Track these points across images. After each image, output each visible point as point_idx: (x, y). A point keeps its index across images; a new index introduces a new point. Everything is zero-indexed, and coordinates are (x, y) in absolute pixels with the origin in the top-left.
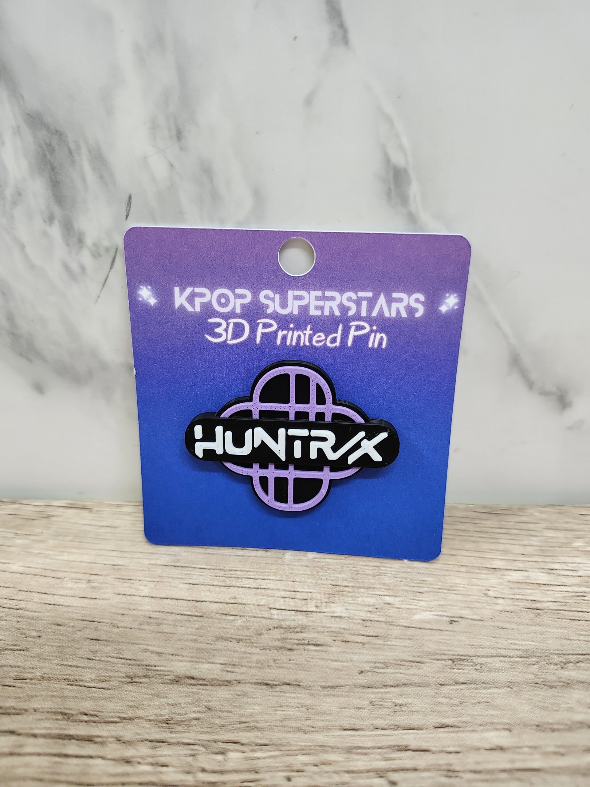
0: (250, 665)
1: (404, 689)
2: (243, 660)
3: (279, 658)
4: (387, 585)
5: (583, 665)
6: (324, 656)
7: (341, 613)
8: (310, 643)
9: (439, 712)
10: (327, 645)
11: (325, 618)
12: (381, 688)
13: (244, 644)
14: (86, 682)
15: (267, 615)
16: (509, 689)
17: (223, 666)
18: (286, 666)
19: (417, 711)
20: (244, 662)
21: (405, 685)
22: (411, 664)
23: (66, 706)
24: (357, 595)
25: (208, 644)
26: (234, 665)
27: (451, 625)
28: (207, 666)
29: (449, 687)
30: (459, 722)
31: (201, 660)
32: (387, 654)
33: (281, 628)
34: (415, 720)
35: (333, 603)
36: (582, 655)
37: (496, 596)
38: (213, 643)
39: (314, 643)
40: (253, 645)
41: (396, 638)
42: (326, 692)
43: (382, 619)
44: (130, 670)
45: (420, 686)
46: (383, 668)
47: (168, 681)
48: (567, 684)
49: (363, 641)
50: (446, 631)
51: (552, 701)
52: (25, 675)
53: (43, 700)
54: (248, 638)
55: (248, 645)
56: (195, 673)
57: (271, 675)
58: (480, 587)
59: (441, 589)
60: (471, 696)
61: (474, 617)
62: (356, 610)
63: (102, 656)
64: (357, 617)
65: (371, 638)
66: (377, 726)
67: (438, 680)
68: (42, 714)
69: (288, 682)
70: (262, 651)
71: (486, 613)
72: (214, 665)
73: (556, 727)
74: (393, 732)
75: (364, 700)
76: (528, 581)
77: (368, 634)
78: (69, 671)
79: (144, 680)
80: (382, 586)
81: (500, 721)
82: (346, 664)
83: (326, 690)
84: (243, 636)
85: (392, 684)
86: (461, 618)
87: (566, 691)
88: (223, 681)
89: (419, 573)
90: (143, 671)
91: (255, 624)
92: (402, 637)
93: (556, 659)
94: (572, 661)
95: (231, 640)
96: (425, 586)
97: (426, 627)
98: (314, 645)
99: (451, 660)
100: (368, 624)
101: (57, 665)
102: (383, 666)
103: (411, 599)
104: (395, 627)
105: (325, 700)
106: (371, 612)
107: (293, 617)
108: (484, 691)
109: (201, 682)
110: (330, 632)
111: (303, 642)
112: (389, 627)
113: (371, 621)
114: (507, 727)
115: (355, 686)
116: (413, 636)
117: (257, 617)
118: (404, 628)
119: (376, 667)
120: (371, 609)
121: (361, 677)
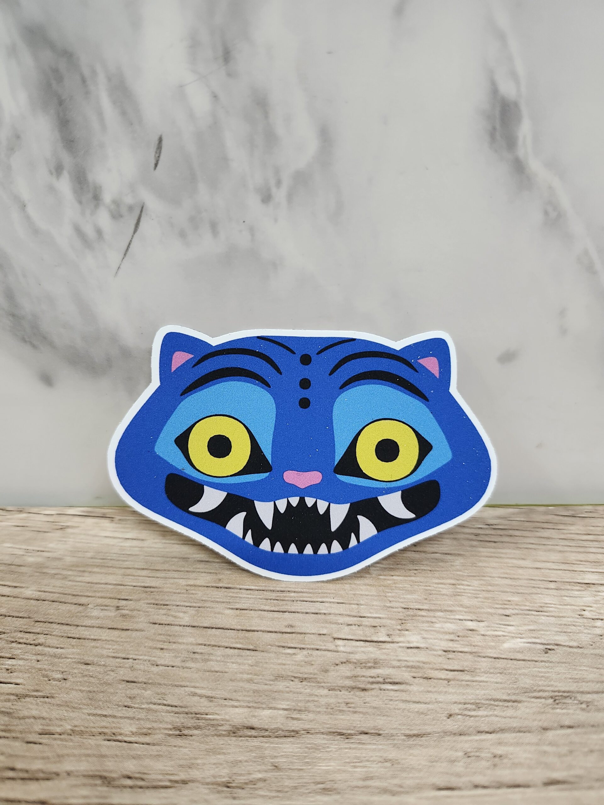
0: (318, 710)
2: (309, 704)
3: (352, 701)
4: (467, 607)
6: (404, 696)
7: (417, 642)
8: (387, 681)
11: (400, 649)
13: (309, 684)
17: (286, 712)
18: (361, 710)
20: (311, 706)
21: (502, 730)
22: (507, 704)
24: (434, 620)
25: (266, 684)
26: (300, 710)
27: (547, 655)
28: (268, 712)
31: (261, 706)
32: (478, 692)
35: (407, 630)
38: (272, 682)
40: (319, 685)
41: (485, 672)
43: (466, 649)
44: (178, 720)
45: (519, 731)
46: (474, 710)
47: (224, 733)
49: (448, 677)
50: (542, 661)
52: (52, 729)
54: (312, 676)
55: (314, 684)
58: (573, 607)
59: (529, 610)
61: (571, 644)
62: (435, 639)
63: (142, 703)
64: (437, 648)
65: (456, 673)
67: (540, 724)
70: (331, 692)
75: (456, 751)
78: (104, 722)
80: (461, 609)
82: (430, 706)
84: (306, 674)
85: (487, 730)
86: (557, 645)
89: (502, 592)
90: (192, 721)
91: (319, 658)
92: (492, 671)
95: (293, 679)
96: (511, 607)
97: (518, 658)
98: (391, 683)
99: (552, 697)
100: (451, 655)
101: (89, 714)
102: (474, 707)
103: (497, 624)
104: (483, 659)
106: (452, 640)
107: (363, 649)
112: (476, 659)
113: (454, 652)
115: (445, 733)
116: (505, 669)
117: (321, 650)
118: (493, 660)
119: (466, 709)
120: (452, 637)
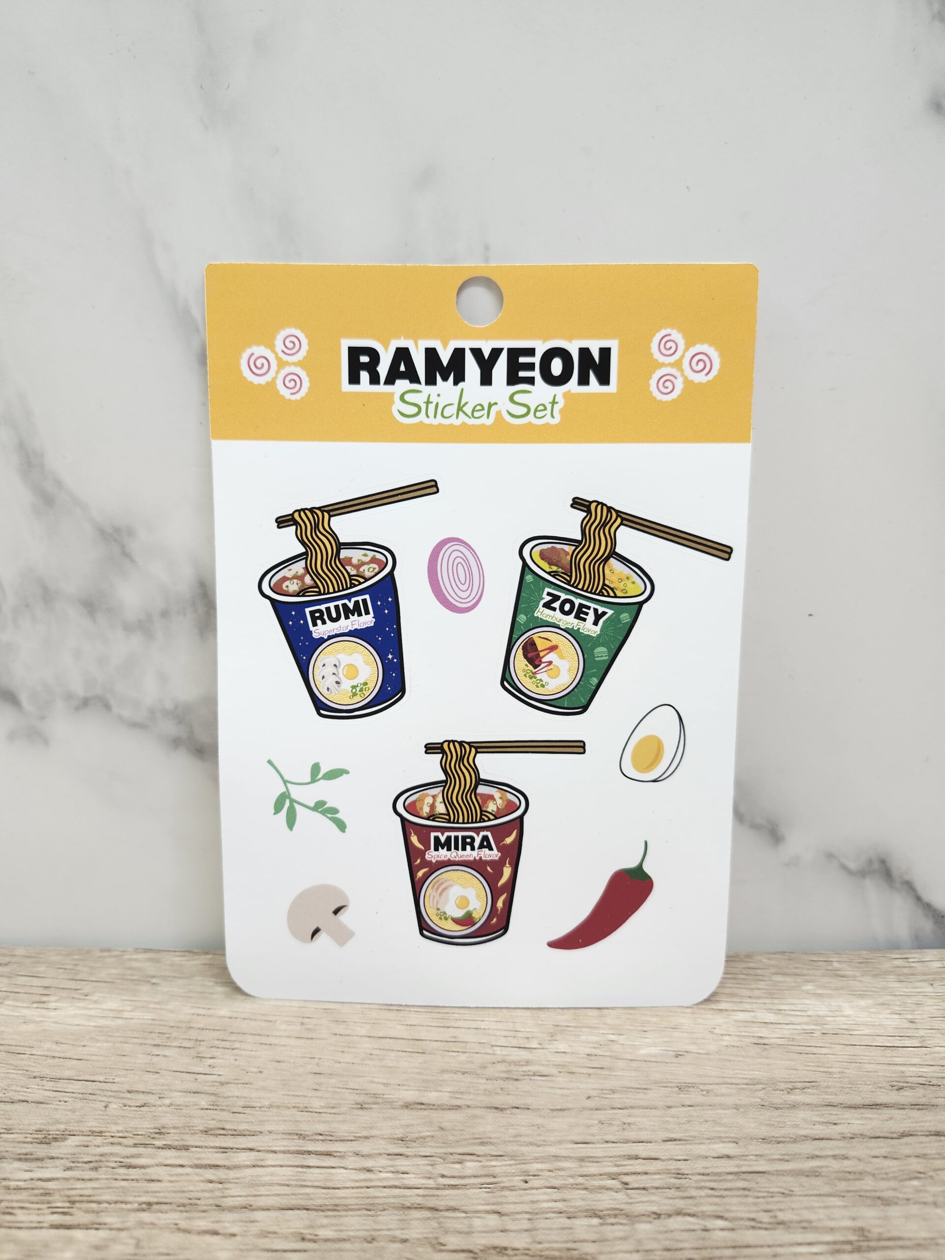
1: (633, 1111)
5: (809, 1090)
9: (667, 1129)
10: (553, 1076)
12: (609, 1110)
14: (316, 1108)
15: (490, 1051)
16: (735, 1111)
19: (646, 1129)
23: (300, 1129)
29: (677, 1109)
30: (687, 1136)
33: (506, 1062)
34: (644, 1136)
36: (809, 1082)
37: (722, 1033)
39: (540, 1074)
42: (555, 1113)
48: (794, 1106)
51: (778, 1119)
53: (276, 1124)
56: (424, 1100)
57: (498, 1100)
60: (698, 1116)
66: (607, 1140)
68: (278, 1135)
69: (517, 1106)
71: (713, 1047)
72: (440, 1093)
73: (781, 1139)
74: (623, 1145)
76: (756, 1020)
77: (593, 1066)
79: (374, 1106)
81: (727, 1135)
83: (555, 1112)
87: (791, 1111)
88: (452, 1106)
93: (783, 1086)
94: (799, 1087)
105: (554, 1120)
108: (710, 1112)
109: (431, 1107)
110: (556, 1065)
111: (528, 1073)
114: (733, 1140)
121: (588, 1101)
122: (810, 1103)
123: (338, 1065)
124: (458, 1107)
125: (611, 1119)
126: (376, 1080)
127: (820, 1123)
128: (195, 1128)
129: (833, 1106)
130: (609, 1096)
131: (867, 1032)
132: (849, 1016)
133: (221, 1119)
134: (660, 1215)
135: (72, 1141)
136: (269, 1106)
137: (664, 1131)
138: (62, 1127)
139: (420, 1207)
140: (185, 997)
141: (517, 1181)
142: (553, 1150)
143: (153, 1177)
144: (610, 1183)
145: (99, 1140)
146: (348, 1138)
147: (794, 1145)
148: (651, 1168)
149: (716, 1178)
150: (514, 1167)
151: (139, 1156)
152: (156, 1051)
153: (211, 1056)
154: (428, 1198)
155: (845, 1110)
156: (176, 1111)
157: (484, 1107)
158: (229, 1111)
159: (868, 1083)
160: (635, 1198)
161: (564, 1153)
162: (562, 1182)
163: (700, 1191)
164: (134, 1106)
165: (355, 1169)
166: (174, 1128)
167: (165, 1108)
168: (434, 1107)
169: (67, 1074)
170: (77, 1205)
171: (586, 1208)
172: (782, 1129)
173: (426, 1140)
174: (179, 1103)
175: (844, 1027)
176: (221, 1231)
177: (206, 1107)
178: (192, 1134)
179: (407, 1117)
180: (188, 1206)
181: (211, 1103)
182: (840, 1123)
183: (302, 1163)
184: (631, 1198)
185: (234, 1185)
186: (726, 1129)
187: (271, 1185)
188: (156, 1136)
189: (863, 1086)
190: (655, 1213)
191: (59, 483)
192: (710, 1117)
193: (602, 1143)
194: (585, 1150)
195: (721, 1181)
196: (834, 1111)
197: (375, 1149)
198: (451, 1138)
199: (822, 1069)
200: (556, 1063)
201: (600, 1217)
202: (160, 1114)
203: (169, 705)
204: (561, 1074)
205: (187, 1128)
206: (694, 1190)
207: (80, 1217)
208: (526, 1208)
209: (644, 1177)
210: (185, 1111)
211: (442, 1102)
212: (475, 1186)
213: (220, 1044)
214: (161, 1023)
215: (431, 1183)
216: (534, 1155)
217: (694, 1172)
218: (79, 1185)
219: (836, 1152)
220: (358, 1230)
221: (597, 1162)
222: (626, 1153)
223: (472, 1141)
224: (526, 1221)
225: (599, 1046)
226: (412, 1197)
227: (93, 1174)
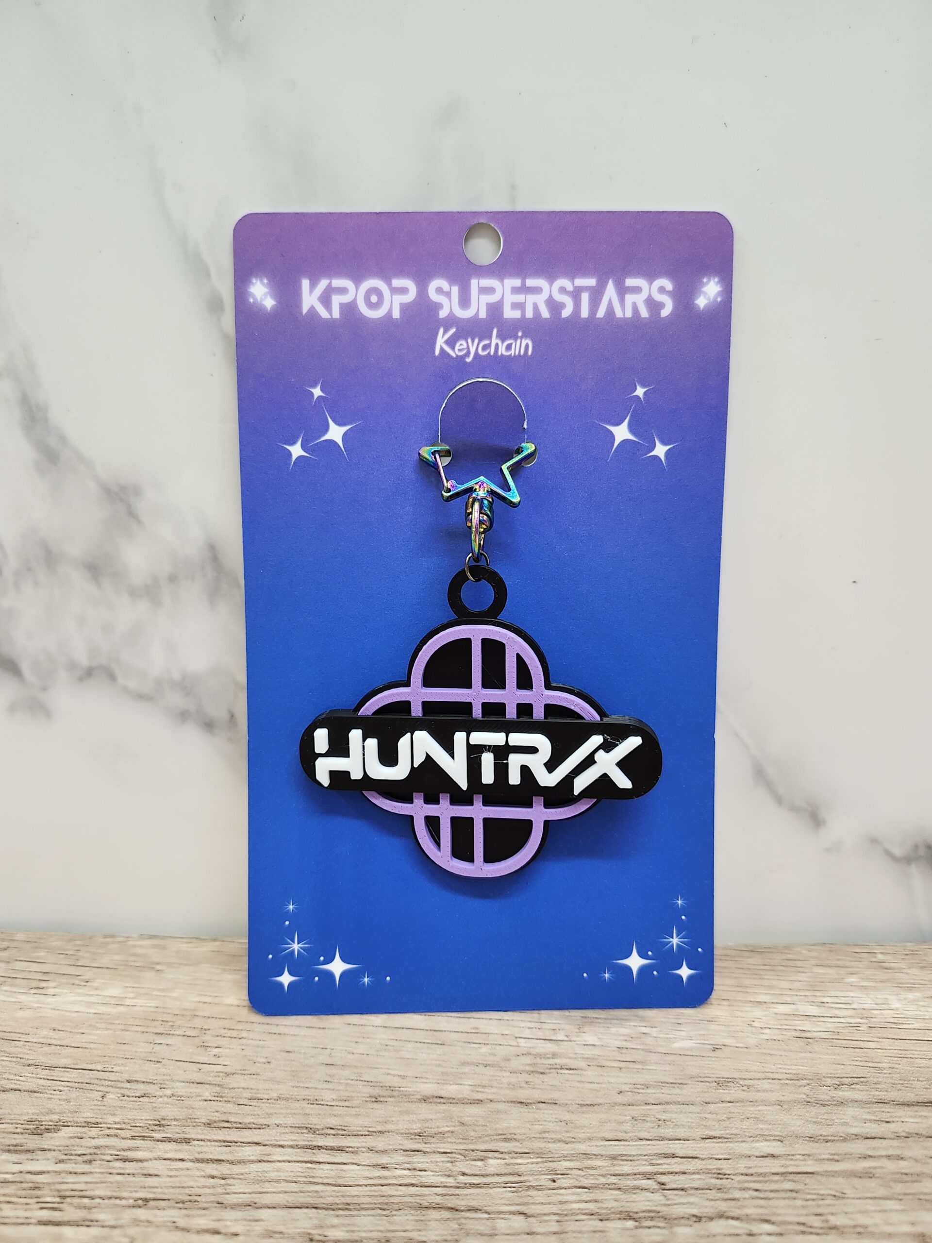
122: (859, 1099)
123: (351, 1056)
124: (480, 1101)
125: (645, 1115)
126: (390, 1072)
127: (871, 1121)
128: (197, 1120)
129: (884, 1103)
130: (642, 1091)
131: (917, 1026)
132: (897, 1009)
133: (225, 1111)
134: (701, 1217)
135: (66, 1132)
136: (276, 1098)
137: (702, 1129)
138: (55, 1117)
139: (438, 1207)
140: (190, 984)
141: (544, 1180)
142: (582, 1148)
143: (151, 1172)
144: (645, 1183)
145: (94, 1132)
146: (362, 1133)
147: (844, 1144)
148: (689, 1168)
149: (761, 1179)
150: (540, 1165)
151: (137, 1149)
152: (158, 1040)
153: (216, 1045)
154: (447, 1197)
155: (897, 1107)
156: (177, 1102)
157: (508, 1102)
158: (234, 1103)
159: (921, 1079)
160: (674, 1200)
161: (595, 1151)
162: (593, 1182)
163: (743, 1192)
164: (133, 1097)
165: (369, 1166)
166: (176, 1120)
167: (166, 1099)
168: (454, 1101)
169: (63, 1062)
170: (69, 1200)
171: (621, 1209)
172: (829, 1126)
173: (446, 1135)
174: (181, 1094)
175: (892, 1020)
176: (223, 1231)
177: (210, 1098)
178: (194, 1126)
179: (425, 1111)
180: (188, 1203)
181: (216, 1094)
182: (893, 1122)
183: (311, 1159)
184: (668, 1200)
185: (239, 1181)
186: (770, 1126)
187: (278, 1181)
188: (156, 1128)
189: (916, 1082)
190: (694, 1216)
191: (63, 439)
192: (751, 1114)
193: (636, 1141)
194: (618, 1147)
195: (766, 1182)
196: (886, 1108)
197: (390, 1144)
198: (472, 1134)
199: (870, 1064)
200: (584, 1056)
201: (635, 1220)
202: (161, 1105)
203: (176, 676)
204: (590, 1067)
205: (189, 1121)
206: (737, 1191)
207: (70, 1213)
208: (555, 1209)
209: (682, 1177)
210: (187, 1102)
211: (462, 1096)
212: (499, 1185)
213: (227, 1033)
214: (165, 1010)
215: (451, 1181)
216: (563, 1152)
217: (737, 1172)
218: (71, 1179)
219: (890, 1152)
220: (371, 1231)
221: (631, 1161)
222: (663, 1152)
223: (495, 1137)
224: (554, 1223)
225: (631, 1039)
226: (431, 1196)
227: (86, 1168)
